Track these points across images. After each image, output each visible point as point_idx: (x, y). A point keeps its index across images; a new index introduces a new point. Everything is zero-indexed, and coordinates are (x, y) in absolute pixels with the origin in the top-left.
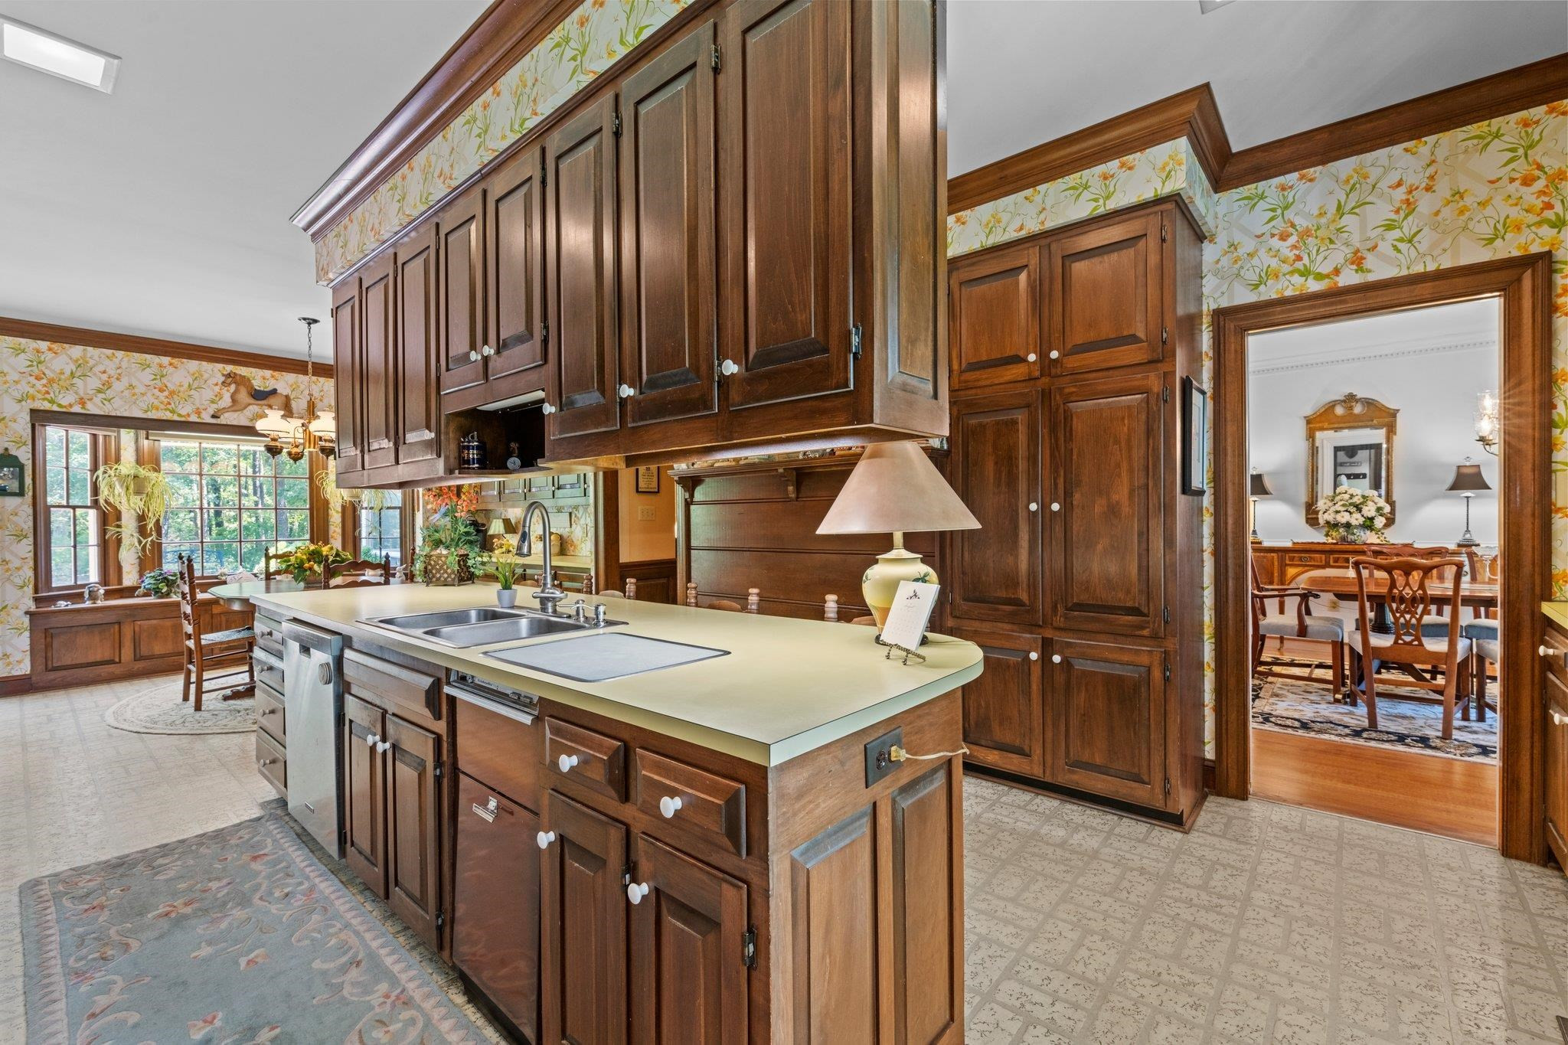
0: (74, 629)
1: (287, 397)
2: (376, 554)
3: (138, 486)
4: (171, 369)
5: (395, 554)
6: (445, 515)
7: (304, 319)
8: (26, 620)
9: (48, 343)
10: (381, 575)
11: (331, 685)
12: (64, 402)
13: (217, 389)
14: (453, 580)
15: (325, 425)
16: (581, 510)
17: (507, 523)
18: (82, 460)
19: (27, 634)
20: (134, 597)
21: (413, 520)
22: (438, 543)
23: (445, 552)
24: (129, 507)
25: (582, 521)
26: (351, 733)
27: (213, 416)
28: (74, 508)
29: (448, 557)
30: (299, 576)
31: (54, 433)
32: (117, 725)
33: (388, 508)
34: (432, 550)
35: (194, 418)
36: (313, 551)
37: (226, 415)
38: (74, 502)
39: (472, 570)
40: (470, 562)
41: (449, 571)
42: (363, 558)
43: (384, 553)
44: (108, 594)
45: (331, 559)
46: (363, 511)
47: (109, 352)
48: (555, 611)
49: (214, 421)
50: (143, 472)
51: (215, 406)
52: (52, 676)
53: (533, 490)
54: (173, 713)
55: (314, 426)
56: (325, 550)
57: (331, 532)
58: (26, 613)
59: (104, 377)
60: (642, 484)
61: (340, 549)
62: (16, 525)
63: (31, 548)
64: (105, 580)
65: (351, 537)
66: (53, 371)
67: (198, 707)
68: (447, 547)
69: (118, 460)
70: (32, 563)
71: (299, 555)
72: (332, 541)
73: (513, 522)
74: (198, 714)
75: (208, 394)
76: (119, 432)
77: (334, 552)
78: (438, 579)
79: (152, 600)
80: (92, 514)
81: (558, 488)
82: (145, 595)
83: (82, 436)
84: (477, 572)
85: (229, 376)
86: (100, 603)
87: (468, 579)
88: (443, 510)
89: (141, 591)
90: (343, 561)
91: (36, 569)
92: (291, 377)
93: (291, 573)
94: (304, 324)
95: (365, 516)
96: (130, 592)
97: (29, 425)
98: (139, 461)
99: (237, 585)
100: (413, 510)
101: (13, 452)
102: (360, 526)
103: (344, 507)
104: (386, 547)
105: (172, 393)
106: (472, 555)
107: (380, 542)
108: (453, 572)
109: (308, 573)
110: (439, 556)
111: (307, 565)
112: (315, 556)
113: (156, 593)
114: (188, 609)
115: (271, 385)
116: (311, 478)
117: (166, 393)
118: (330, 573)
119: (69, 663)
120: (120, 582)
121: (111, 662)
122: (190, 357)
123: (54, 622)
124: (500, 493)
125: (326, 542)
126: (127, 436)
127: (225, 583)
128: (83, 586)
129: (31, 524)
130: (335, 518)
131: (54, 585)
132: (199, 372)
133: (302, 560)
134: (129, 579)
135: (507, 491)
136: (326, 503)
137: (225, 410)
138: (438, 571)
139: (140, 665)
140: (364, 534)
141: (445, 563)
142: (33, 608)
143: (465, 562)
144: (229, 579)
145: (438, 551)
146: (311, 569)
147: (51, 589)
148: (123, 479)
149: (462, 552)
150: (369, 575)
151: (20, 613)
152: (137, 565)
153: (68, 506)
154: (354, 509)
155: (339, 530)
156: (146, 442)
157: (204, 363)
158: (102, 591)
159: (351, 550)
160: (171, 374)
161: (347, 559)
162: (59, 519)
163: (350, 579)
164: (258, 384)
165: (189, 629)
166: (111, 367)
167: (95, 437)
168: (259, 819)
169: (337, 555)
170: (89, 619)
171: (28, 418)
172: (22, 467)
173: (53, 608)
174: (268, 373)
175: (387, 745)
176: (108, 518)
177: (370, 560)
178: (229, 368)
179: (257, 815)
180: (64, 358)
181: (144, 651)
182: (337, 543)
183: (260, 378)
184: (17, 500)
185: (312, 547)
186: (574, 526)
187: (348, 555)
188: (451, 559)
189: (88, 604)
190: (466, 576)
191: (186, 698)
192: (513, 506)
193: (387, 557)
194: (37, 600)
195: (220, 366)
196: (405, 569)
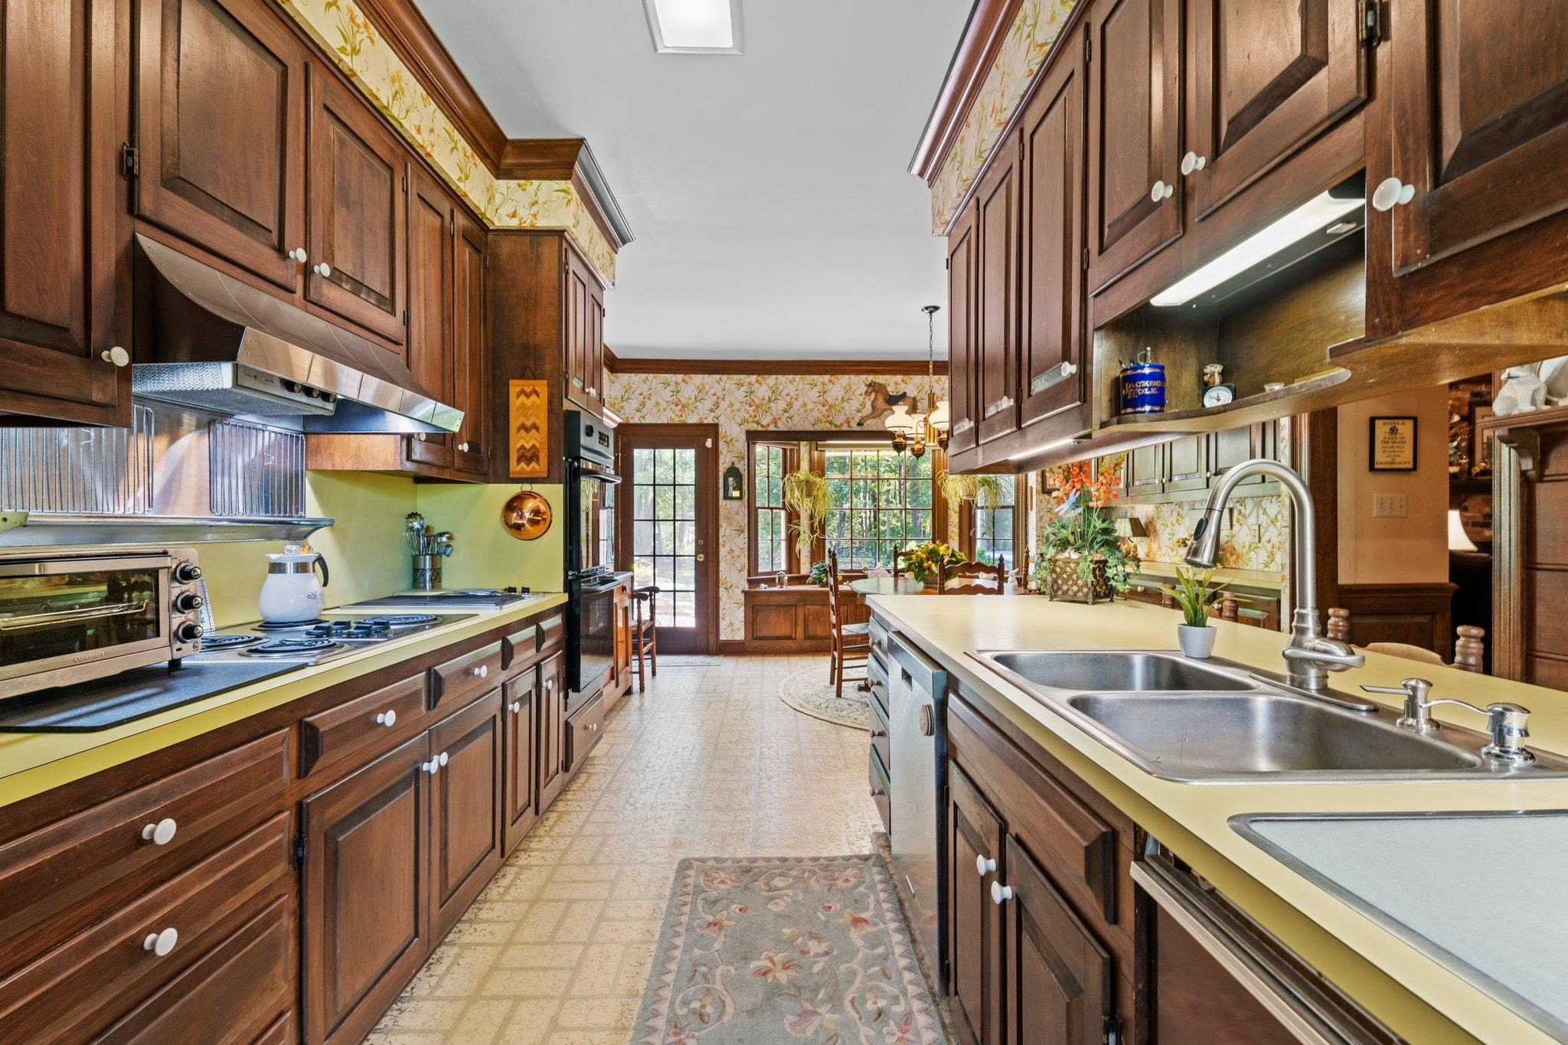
0: (769, 608)
1: (914, 399)
2: (989, 557)
3: (809, 489)
4: (830, 386)
5: (1008, 557)
6: (1076, 505)
7: (927, 308)
8: (742, 596)
9: (756, 376)
10: (994, 579)
11: (933, 738)
12: (764, 423)
13: (861, 398)
14: (1086, 595)
15: (941, 417)
16: (1250, 504)
17: (1135, 523)
18: (776, 469)
19: (743, 608)
20: (805, 584)
21: (1026, 521)
22: (1064, 544)
23: (1075, 556)
24: (804, 509)
25: (1252, 520)
26: (956, 826)
27: (859, 424)
28: (772, 509)
29: (1080, 562)
30: (919, 575)
31: (760, 449)
32: (784, 699)
33: (1003, 507)
34: (1057, 553)
35: (845, 428)
36: (931, 550)
37: (868, 422)
38: (773, 505)
39: (1112, 583)
40: (1110, 573)
41: (1080, 582)
42: (977, 559)
43: (997, 555)
44: (791, 581)
45: (946, 559)
46: (979, 512)
47: (790, 377)
48: (1324, 689)
49: (859, 429)
50: (812, 478)
51: (859, 415)
52: (757, 643)
53: (1176, 479)
54: (821, 695)
55: (934, 418)
56: (942, 549)
57: (950, 532)
58: (743, 591)
59: (788, 399)
60: (1381, 458)
61: (957, 549)
62: (738, 522)
63: (746, 540)
64: (789, 570)
65: (968, 540)
66: (759, 399)
67: (839, 695)
68: (1077, 550)
69: (799, 468)
70: (746, 553)
71: (919, 553)
72: (950, 541)
73: (1143, 522)
74: (839, 700)
75: (855, 404)
76: (799, 445)
77: (950, 552)
78: (1065, 593)
79: (816, 588)
80: (783, 513)
81: (1216, 474)
82: (814, 583)
83: (777, 450)
84: (1121, 587)
85: (869, 385)
86: (786, 588)
87: (1106, 596)
88: (1072, 498)
89: (810, 580)
90: (958, 562)
91: (749, 557)
92: (917, 379)
93: (913, 571)
94: (926, 313)
95: (980, 516)
96: (802, 580)
97: (746, 444)
98: (811, 470)
99: (875, 580)
100: (1026, 510)
101: (736, 466)
102: (975, 526)
103: (961, 507)
104: (999, 550)
105: (831, 406)
106: (1111, 562)
107: (994, 545)
108: (1086, 585)
109: (927, 572)
110: (1067, 562)
111: (925, 564)
112: (933, 554)
113: (820, 582)
114: (832, 600)
115: (902, 388)
116: (934, 479)
117: (827, 407)
118: (946, 574)
119: (766, 635)
120: (799, 572)
121: (789, 638)
122: (843, 373)
123: (758, 600)
124: (1127, 486)
125: (945, 541)
126: (804, 447)
127: (866, 577)
128: (776, 573)
129: (746, 521)
130: (954, 518)
131: (760, 571)
132: (849, 385)
133: (921, 559)
134: (805, 569)
135: (1137, 483)
136: (946, 501)
137: (867, 417)
138: (1065, 581)
139: (808, 644)
140: (979, 535)
141: (1074, 571)
142: (747, 588)
143: (1103, 570)
144: (869, 573)
145: (1066, 554)
146: (929, 568)
147: (757, 574)
148: (799, 483)
149: (1098, 557)
150: (984, 580)
151: (738, 591)
152: (809, 558)
153: (768, 508)
154: (970, 508)
155: (956, 530)
156: (816, 452)
157: (853, 376)
158: (786, 578)
159: (967, 552)
160: (830, 390)
161: (962, 560)
162: (763, 517)
163: (966, 581)
164: (892, 390)
165: (833, 619)
166: (791, 389)
167: (785, 450)
168: (866, 858)
169: (953, 555)
170: (776, 600)
171: (744, 437)
172: (741, 476)
173: (758, 589)
174: (899, 378)
175: (1008, 892)
176: (792, 516)
177: (983, 562)
178: (871, 378)
179: (866, 852)
180: (764, 386)
181: (811, 632)
182: (954, 543)
183: (893, 383)
184: (738, 503)
185: (931, 546)
186: (1236, 526)
187: (963, 556)
188: (1083, 565)
189: (777, 588)
190: (1103, 591)
191: (832, 683)
192: (1146, 502)
193: (1001, 559)
194: (749, 582)
195: (863, 377)
196: (1017, 574)
